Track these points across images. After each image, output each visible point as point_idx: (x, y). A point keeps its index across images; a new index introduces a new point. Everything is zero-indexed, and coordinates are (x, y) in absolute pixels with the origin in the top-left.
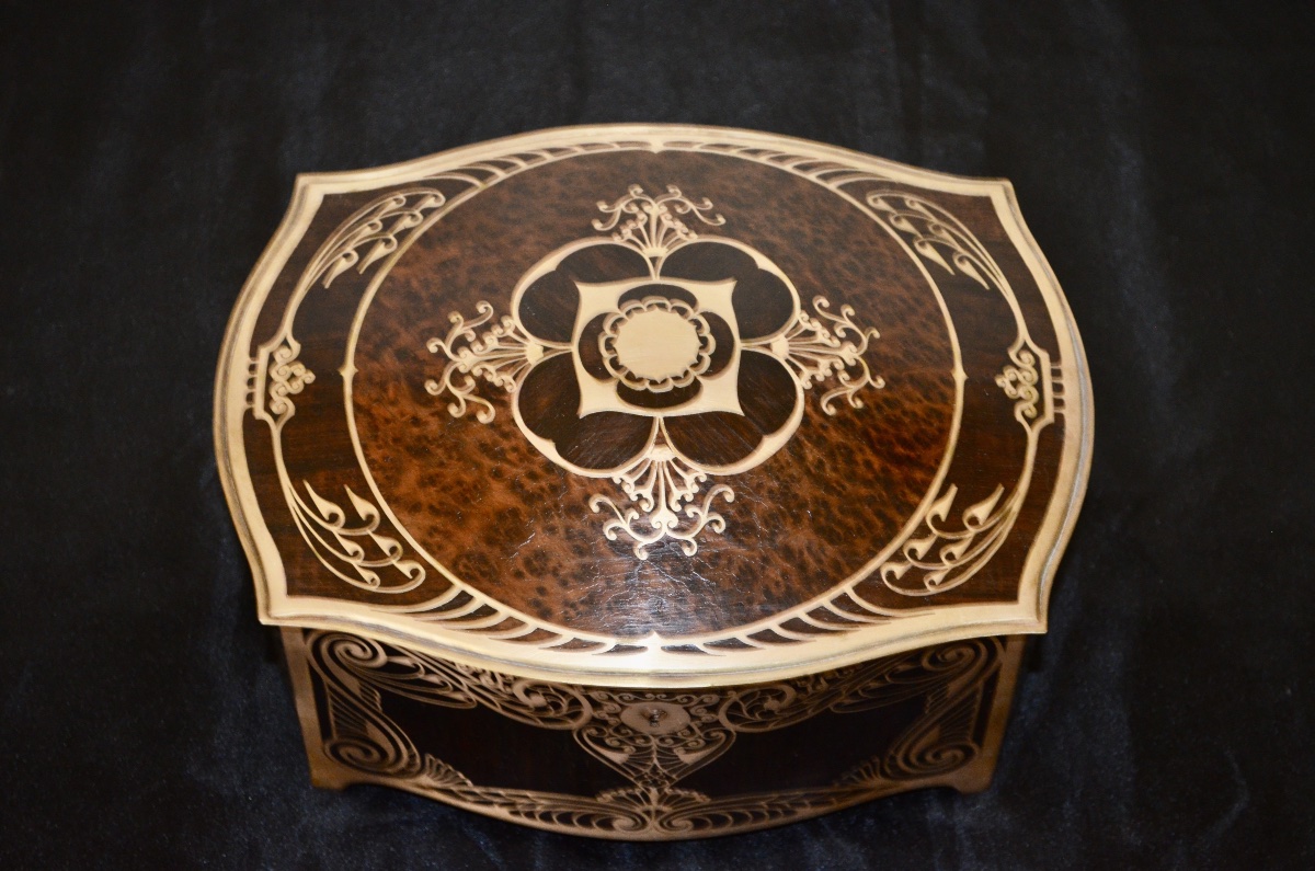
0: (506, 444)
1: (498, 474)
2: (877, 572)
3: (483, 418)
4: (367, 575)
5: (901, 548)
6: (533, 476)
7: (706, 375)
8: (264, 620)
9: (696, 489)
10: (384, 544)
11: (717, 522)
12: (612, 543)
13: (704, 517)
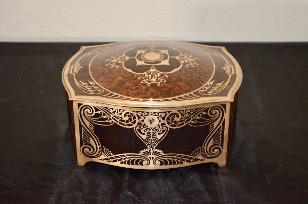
0: (121, 71)
1: (119, 75)
2: (198, 91)
3: (117, 68)
4: (92, 92)
5: (203, 88)
6: (127, 75)
7: (162, 60)
8: (70, 99)
9: (160, 75)
10: (96, 88)
11: (165, 81)
12: (143, 84)
13: (162, 80)
